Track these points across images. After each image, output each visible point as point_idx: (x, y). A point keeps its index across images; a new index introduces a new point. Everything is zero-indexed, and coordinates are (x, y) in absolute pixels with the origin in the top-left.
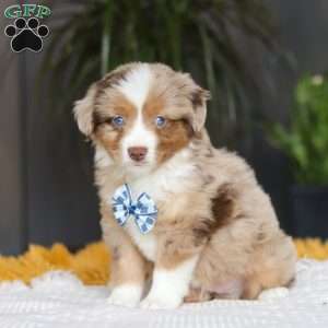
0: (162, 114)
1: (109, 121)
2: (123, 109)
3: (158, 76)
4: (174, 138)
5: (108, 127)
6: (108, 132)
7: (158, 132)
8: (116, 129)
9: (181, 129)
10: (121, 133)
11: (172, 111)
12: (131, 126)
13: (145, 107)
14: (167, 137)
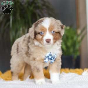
0: (53, 30)
1: (39, 33)
2: (43, 30)
3: (52, 20)
5: (39, 35)
7: (53, 35)
10: (43, 36)
11: (56, 29)
12: (45, 34)
13: (49, 28)
14: (55, 36)
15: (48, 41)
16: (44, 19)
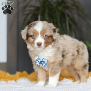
0: (46, 34)
1: (31, 36)
2: (35, 33)
3: (44, 24)
4: (49, 41)
5: (31, 38)
6: (31, 39)
7: (45, 39)
8: (33, 38)
9: (50, 39)
10: (34, 39)
11: (48, 34)
12: (37, 37)
13: (41, 32)
14: (47, 40)
15: (39, 45)
16: (37, 23)
